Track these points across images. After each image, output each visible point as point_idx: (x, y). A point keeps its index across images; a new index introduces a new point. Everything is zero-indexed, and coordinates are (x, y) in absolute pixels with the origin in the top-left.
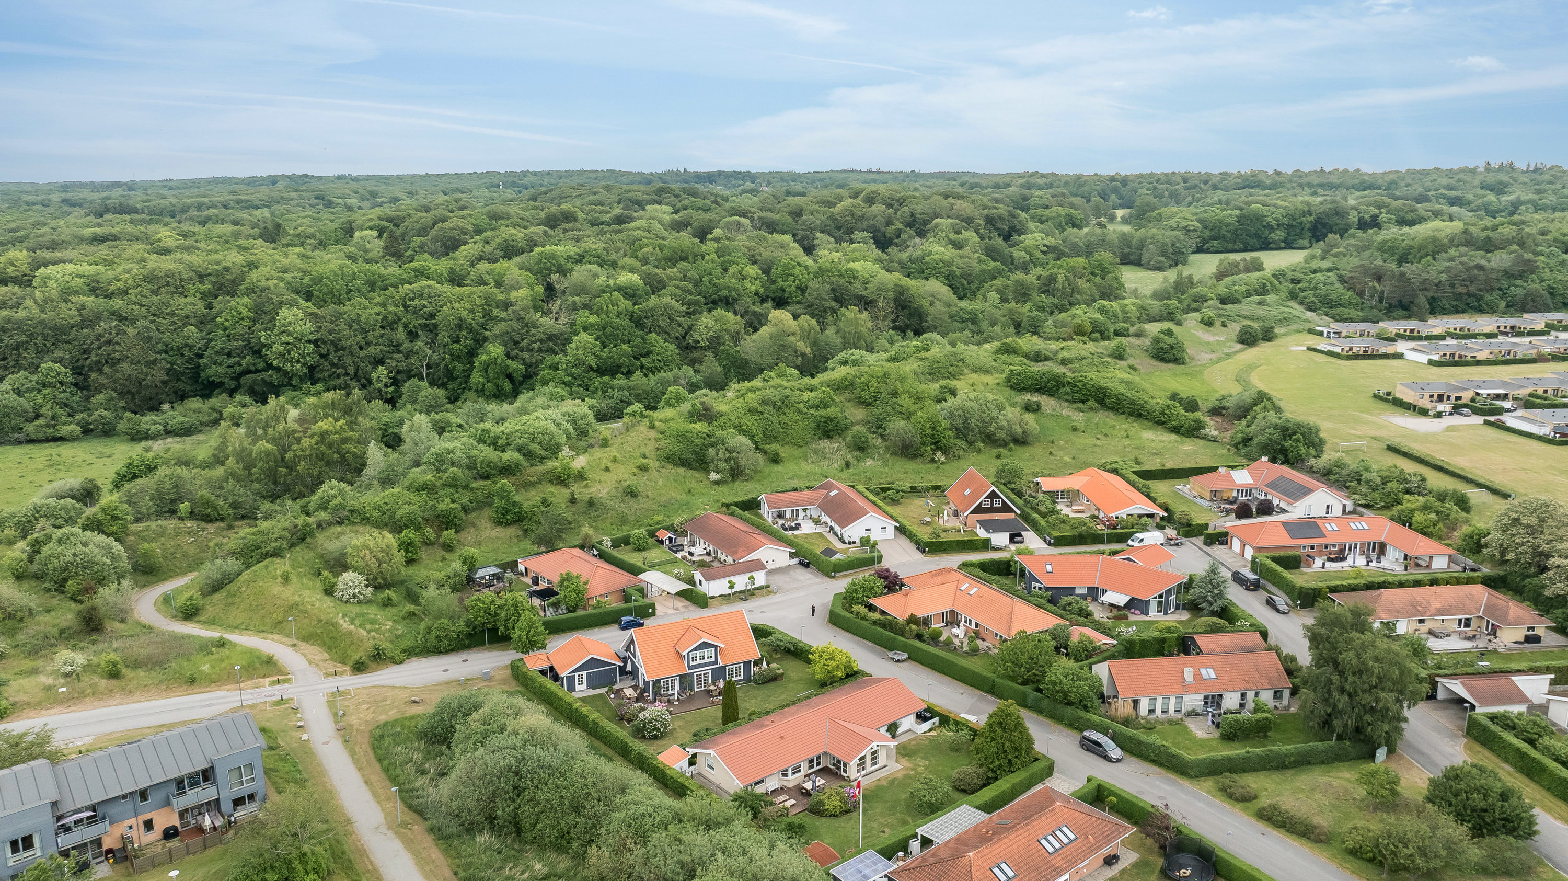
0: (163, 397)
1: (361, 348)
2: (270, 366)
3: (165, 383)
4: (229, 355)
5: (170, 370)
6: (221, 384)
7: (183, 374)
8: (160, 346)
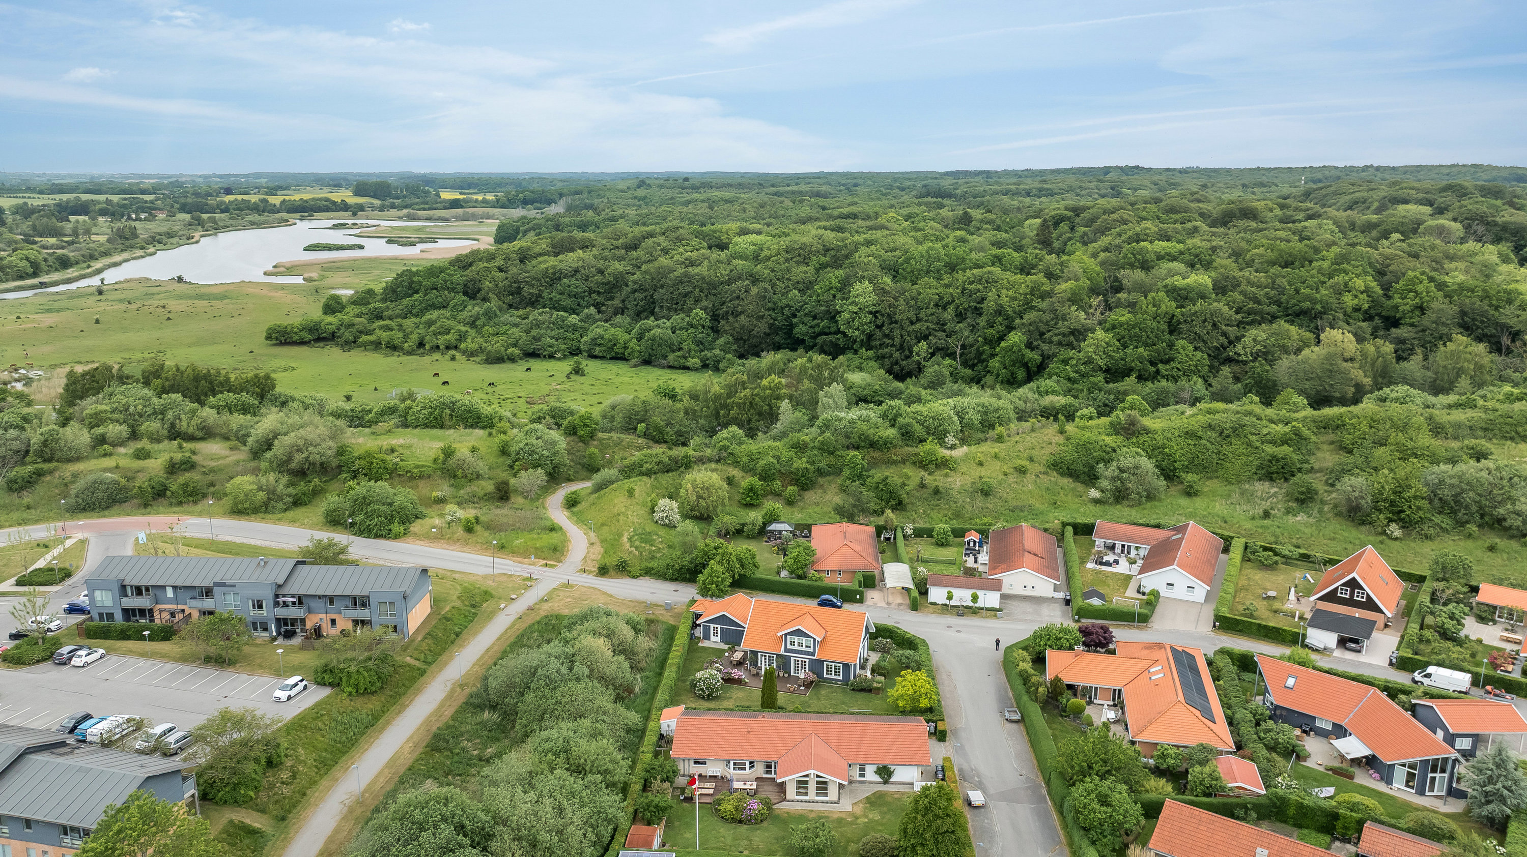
0: (763, 346)
1: (912, 323)
2: (838, 331)
3: (766, 334)
4: (815, 318)
5: (772, 324)
6: (803, 341)
7: (781, 329)
8: (770, 305)
